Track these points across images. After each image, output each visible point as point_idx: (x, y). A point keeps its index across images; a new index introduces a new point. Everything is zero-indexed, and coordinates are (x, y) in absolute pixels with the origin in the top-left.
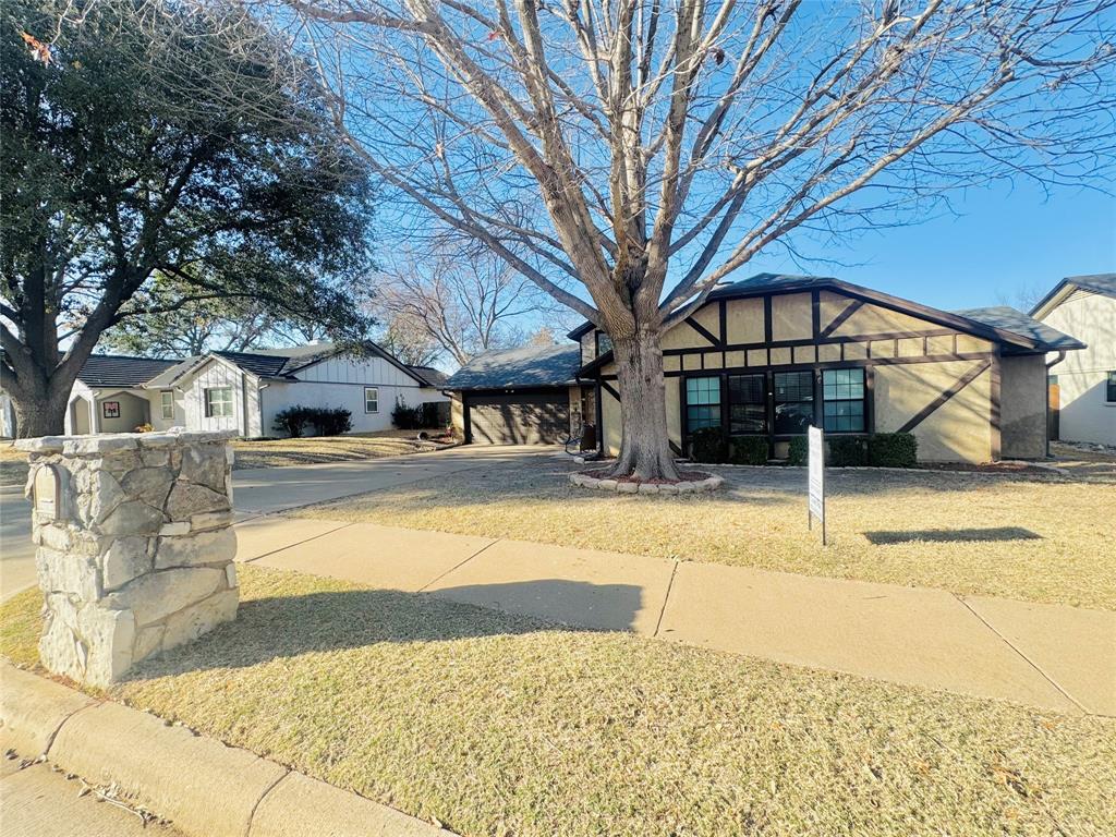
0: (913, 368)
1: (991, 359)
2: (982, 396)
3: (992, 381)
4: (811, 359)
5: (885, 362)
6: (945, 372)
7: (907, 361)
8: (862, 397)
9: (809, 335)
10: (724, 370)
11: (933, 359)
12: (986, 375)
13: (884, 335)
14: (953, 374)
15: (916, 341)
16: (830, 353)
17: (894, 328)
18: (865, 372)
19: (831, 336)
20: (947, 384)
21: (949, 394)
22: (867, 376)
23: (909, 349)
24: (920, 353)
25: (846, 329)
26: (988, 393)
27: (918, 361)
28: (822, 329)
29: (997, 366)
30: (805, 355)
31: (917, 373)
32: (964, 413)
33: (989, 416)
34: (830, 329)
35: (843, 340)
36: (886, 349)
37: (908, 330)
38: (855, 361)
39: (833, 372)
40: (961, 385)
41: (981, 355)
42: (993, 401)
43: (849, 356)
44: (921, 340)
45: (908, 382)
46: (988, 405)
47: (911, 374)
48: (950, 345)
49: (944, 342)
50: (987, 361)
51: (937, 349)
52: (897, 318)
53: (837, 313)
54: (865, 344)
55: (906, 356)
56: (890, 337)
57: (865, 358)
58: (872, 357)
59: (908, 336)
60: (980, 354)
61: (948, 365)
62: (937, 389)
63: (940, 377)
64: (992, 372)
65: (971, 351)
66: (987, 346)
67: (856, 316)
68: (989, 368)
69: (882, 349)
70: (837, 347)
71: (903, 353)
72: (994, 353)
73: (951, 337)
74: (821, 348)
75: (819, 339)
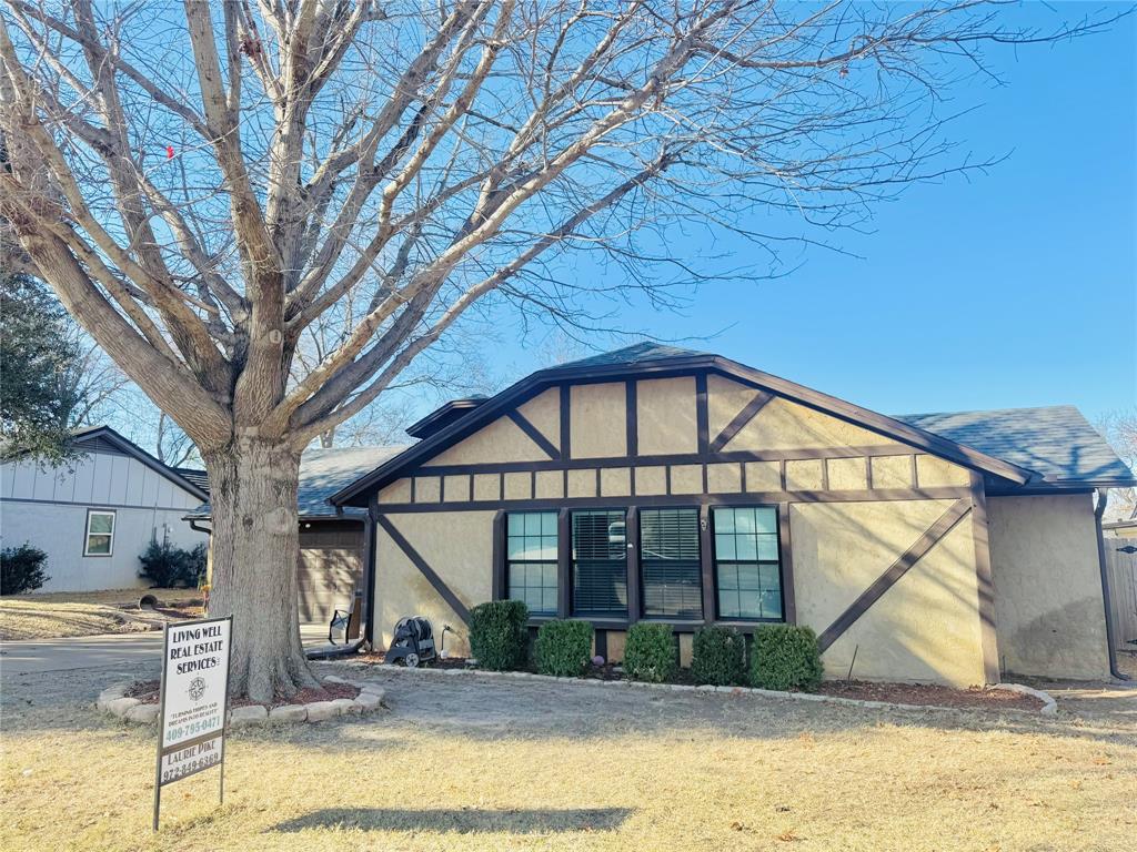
0: (852, 509)
1: (970, 499)
2: (961, 563)
3: (975, 538)
4: (695, 488)
5: (809, 497)
6: (901, 518)
7: (840, 497)
8: (775, 557)
9: (693, 449)
10: (565, 501)
11: (880, 496)
12: (967, 525)
13: (805, 451)
14: (915, 523)
15: (854, 465)
16: (724, 478)
17: (818, 440)
18: (778, 512)
19: (726, 449)
20: (908, 541)
21: (910, 559)
22: (782, 520)
23: (846, 477)
24: (861, 485)
25: (746, 439)
26: (971, 560)
27: (858, 498)
28: (712, 438)
29: (979, 512)
30: (687, 481)
31: (860, 519)
32: (935, 592)
33: (976, 601)
34: (723, 439)
35: (744, 457)
36: (808, 474)
37: (841, 444)
38: (762, 494)
39: (731, 511)
40: (927, 543)
41: (952, 492)
42: (980, 575)
43: (753, 486)
44: (861, 462)
45: (846, 535)
46: (973, 581)
47: (849, 519)
48: (907, 473)
49: (898, 468)
50: (962, 503)
51: (887, 478)
52: (822, 423)
53: (733, 413)
54: (776, 466)
55: (841, 488)
56: (812, 454)
57: (778, 488)
58: (790, 488)
59: (841, 455)
60: (952, 489)
61: (906, 507)
62: (891, 548)
63: (897, 528)
64: (974, 520)
65: (939, 484)
66: (962, 477)
67: (761, 418)
68: (970, 515)
69: (805, 475)
70: (735, 468)
71: (836, 484)
72: (974, 489)
73: (907, 459)
74: (712, 469)
75: (708, 454)
